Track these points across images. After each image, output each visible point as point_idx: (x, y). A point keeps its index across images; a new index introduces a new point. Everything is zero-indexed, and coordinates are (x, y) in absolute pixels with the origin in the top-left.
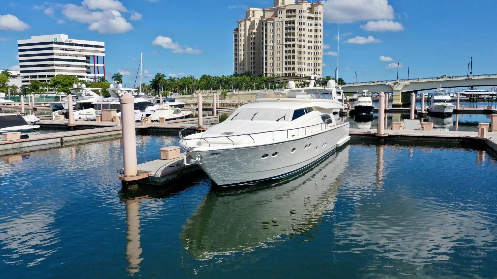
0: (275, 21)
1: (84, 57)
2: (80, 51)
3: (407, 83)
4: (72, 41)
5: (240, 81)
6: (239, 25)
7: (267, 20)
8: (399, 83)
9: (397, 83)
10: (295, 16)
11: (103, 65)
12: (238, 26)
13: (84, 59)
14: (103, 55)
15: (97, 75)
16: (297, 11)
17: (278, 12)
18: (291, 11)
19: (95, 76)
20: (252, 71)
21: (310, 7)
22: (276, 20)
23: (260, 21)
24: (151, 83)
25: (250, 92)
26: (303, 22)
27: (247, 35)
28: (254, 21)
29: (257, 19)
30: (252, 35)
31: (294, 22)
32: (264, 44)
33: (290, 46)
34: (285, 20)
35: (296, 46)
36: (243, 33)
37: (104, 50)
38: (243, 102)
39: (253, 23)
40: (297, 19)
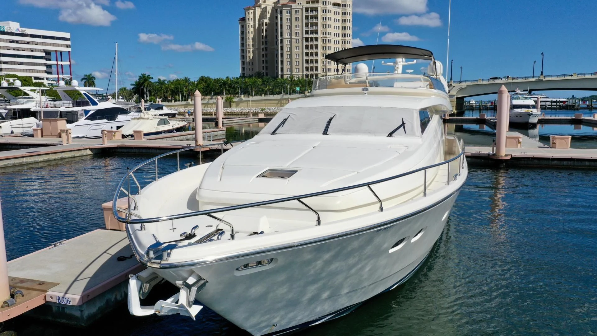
0: (292, 8)
1: (42, 52)
2: (36, 44)
3: (464, 85)
4: (25, 30)
5: (250, 85)
6: (247, 12)
7: (282, 7)
8: (453, 85)
9: (451, 85)
11: (68, 63)
12: (245, 14)
13: (43, 54)
14: (69, 49)
15: (61, 76)
19: (58, 78)
20: (264, 71)
22: (294, 6)
23: (273, 8)
24: (133, 87)
25: (263, 97)
26: (328, 9)
27: (257, 26)
28: (266, 8)
29: (268, 5)
30: (263, 26)
31: (316, 10)
32: (279, 37)
33: (312, 39)
34: (306, 7)
35: (319, 40)
36: (252, 23)
37: (70, 44)
38: (255, 111)
39: (264, 11)
40: (320, 6)
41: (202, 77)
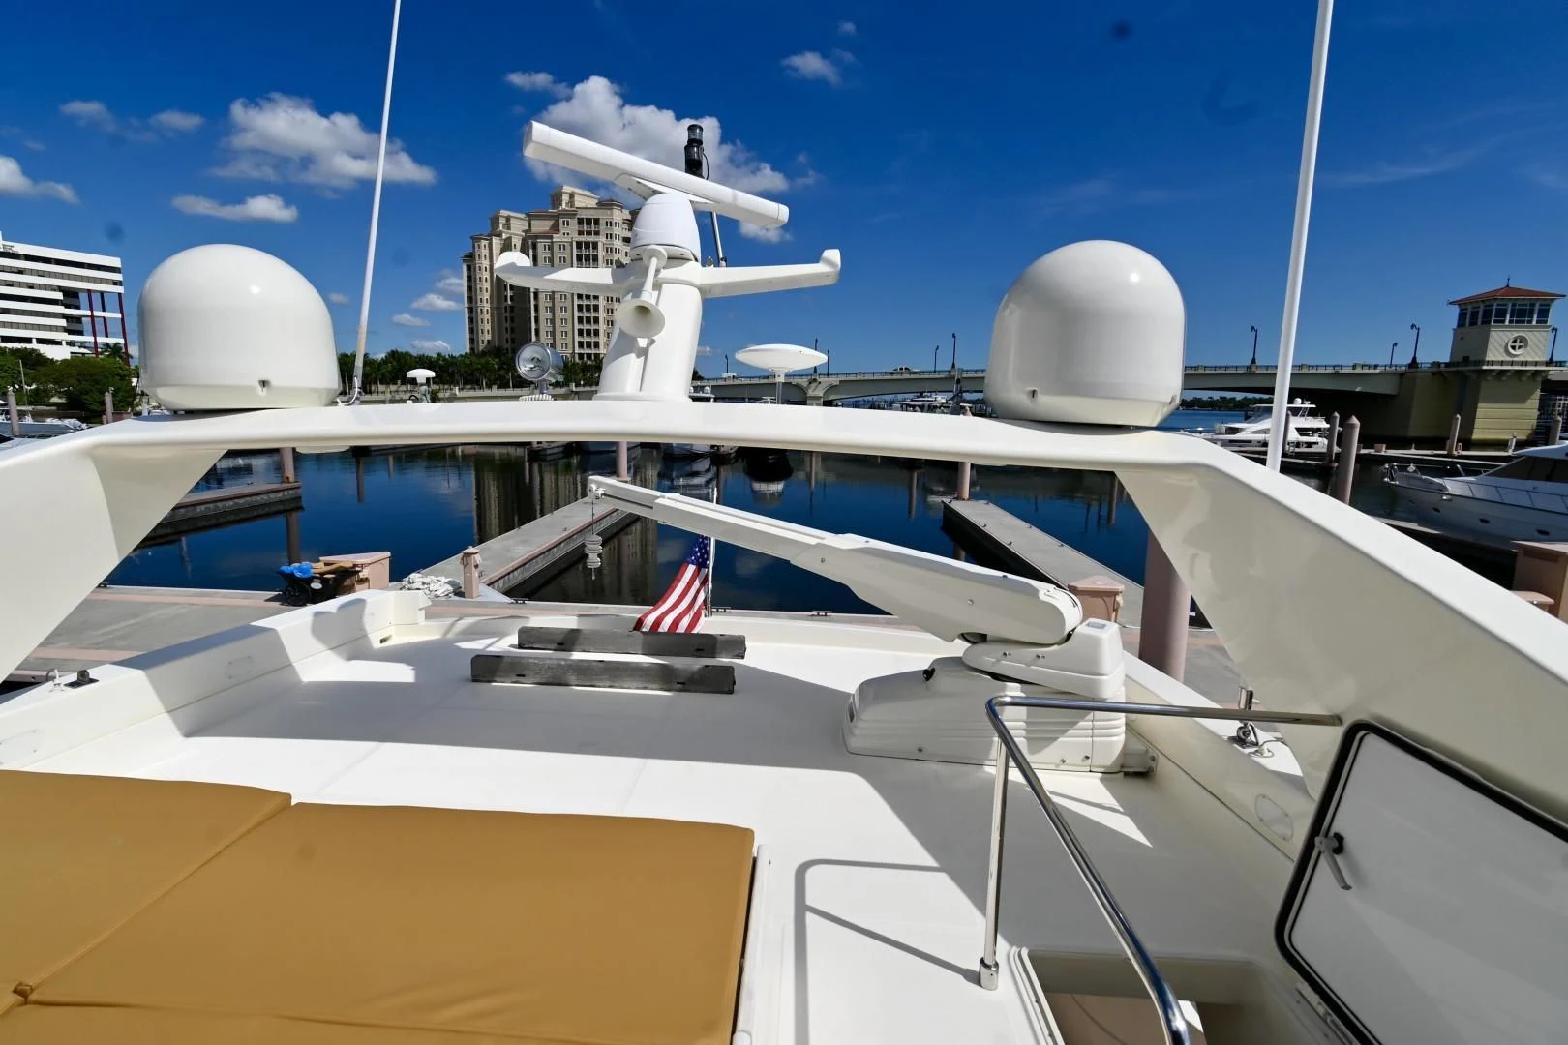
0: (553, 240)
1: (55, 290)
2: (41, 274)
3: (834, 381)
4: (13, 246)
5: (477, 369)
6: (476, 244)
7: (537, 237)
8: (819, 380)
9: (815, 380)
10: (597, 233)
11: (119, 316)
12: (474, 247)
13: (59, 296)
14: (120, 289)
15: (101, 339)
16: (602, 222)
17: (561, 220)
18: (589, 221)
19: (95, 342)
20: (508, 346)
21: (629, 217)
22: (556, 238)
23: (524, 240)
26: (615, 246)
28: (510, 238)
29: (515, 235)
31: (595, 245)
34: (577, 239)
37: (120, 279)
39: (508, 244)
40: (601, 240)
41: (393, 352)
